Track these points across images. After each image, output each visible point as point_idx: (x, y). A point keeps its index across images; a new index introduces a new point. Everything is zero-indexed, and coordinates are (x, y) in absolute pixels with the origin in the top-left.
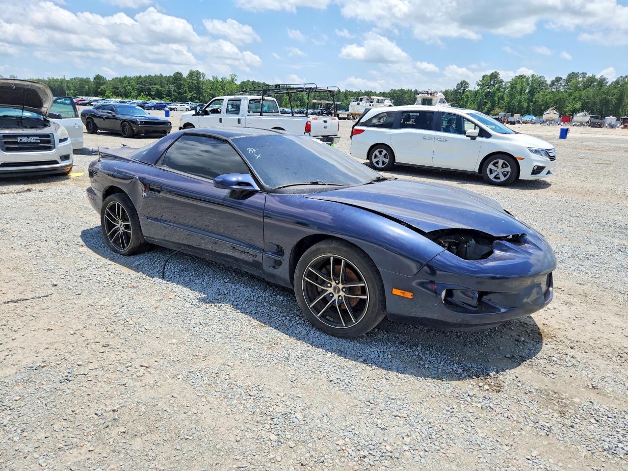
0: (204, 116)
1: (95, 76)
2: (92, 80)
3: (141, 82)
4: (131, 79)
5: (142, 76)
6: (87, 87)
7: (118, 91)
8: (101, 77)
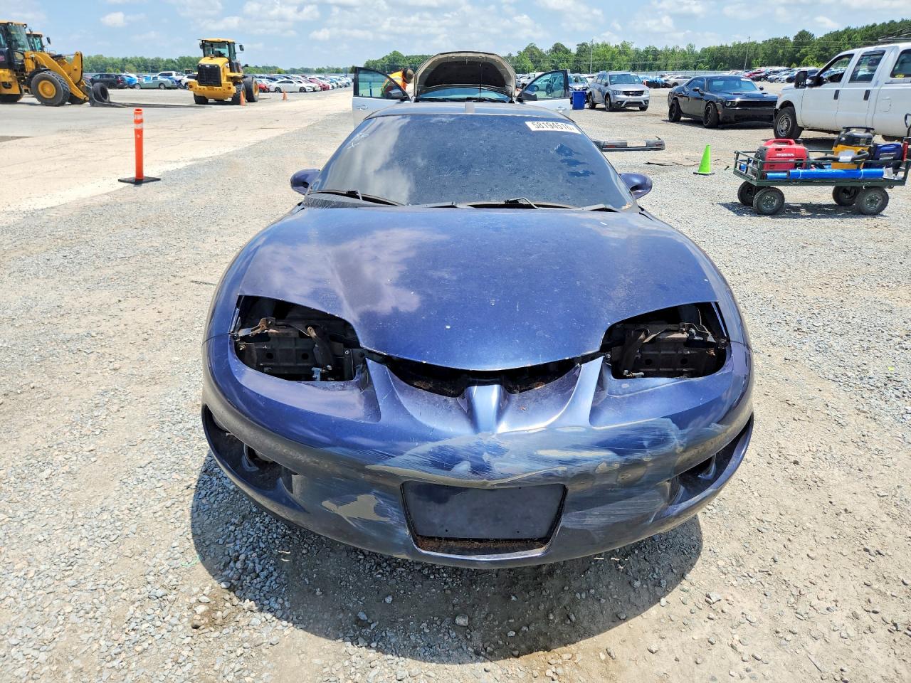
0: (814, 88)
1: (796, 33)
2: (792, 40)
3: (871, 36)
4: (855, 31)
5: (878, 24)
6: (781, 51)
7: (827, 54)
8: (807, 33)
